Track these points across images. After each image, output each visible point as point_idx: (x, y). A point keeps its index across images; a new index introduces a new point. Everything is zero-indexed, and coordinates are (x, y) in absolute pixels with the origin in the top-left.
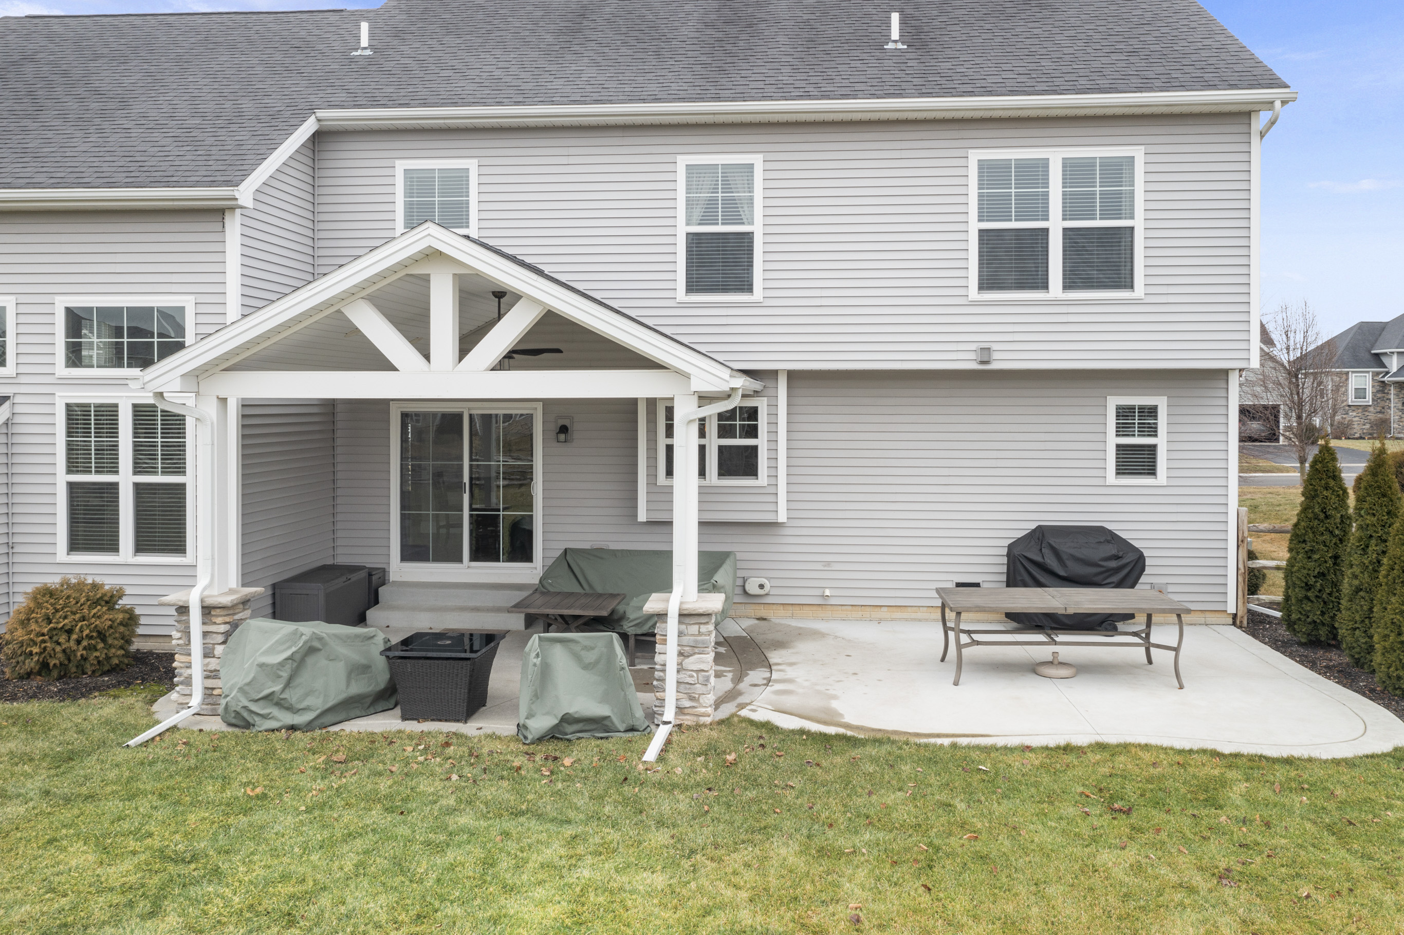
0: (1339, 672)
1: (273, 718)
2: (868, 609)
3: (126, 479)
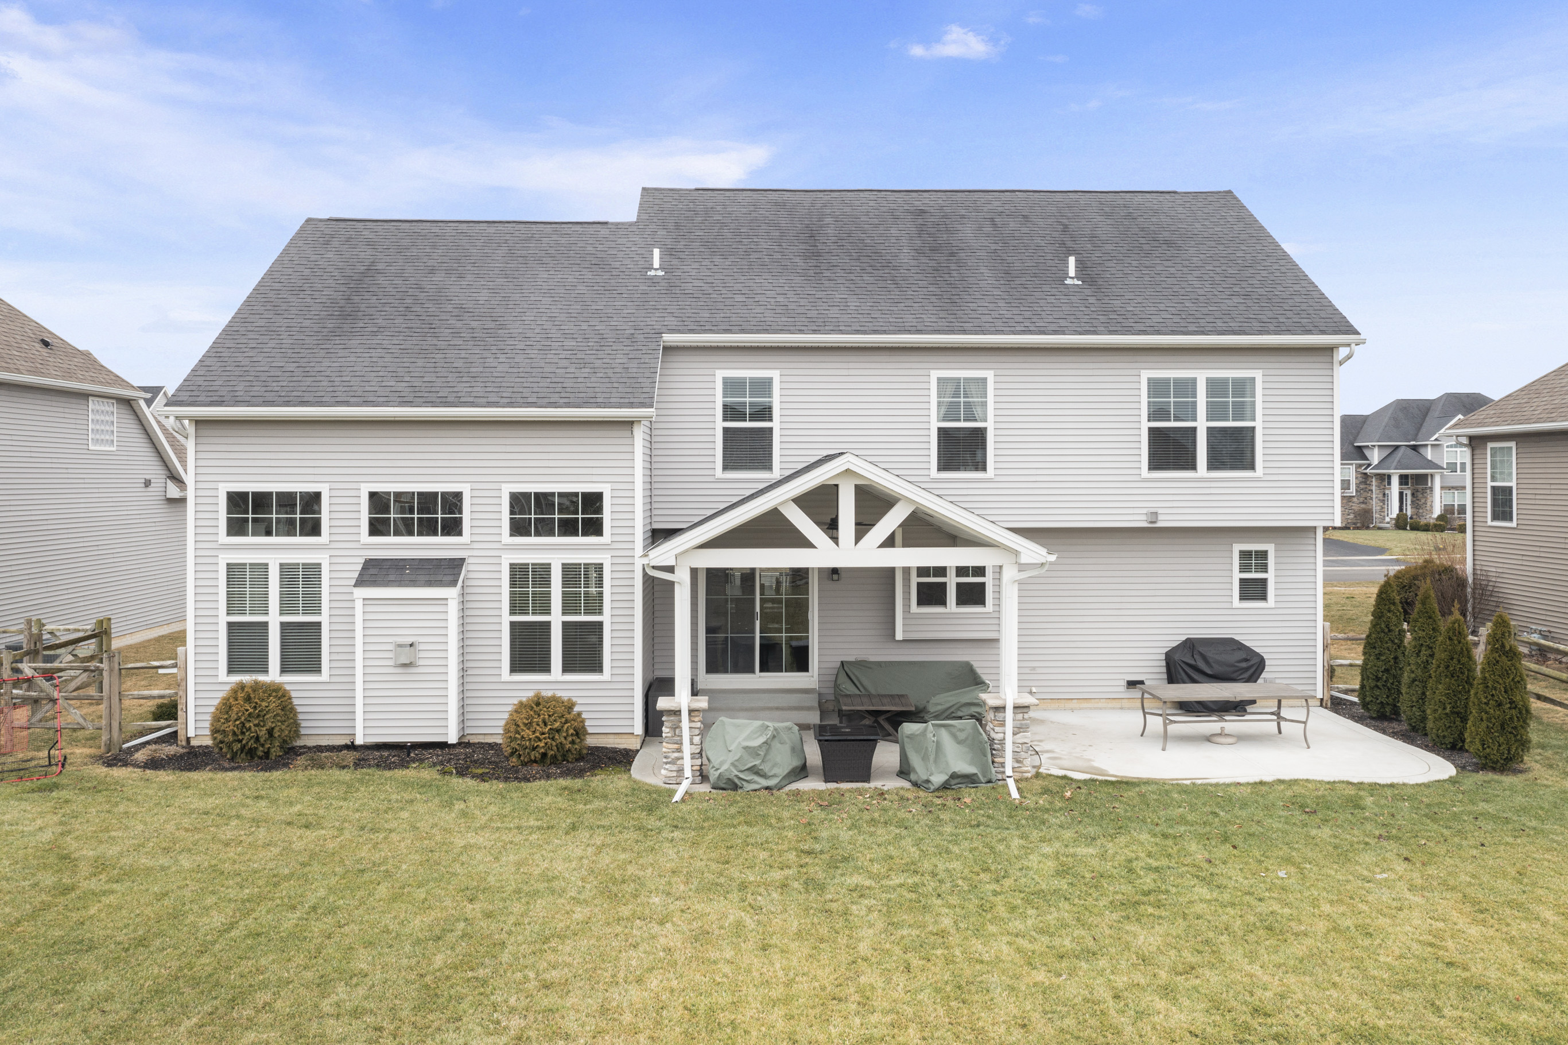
0: (1402, 735)
1: (755, 782)
2: (1063, 701)
3: (556, 619)
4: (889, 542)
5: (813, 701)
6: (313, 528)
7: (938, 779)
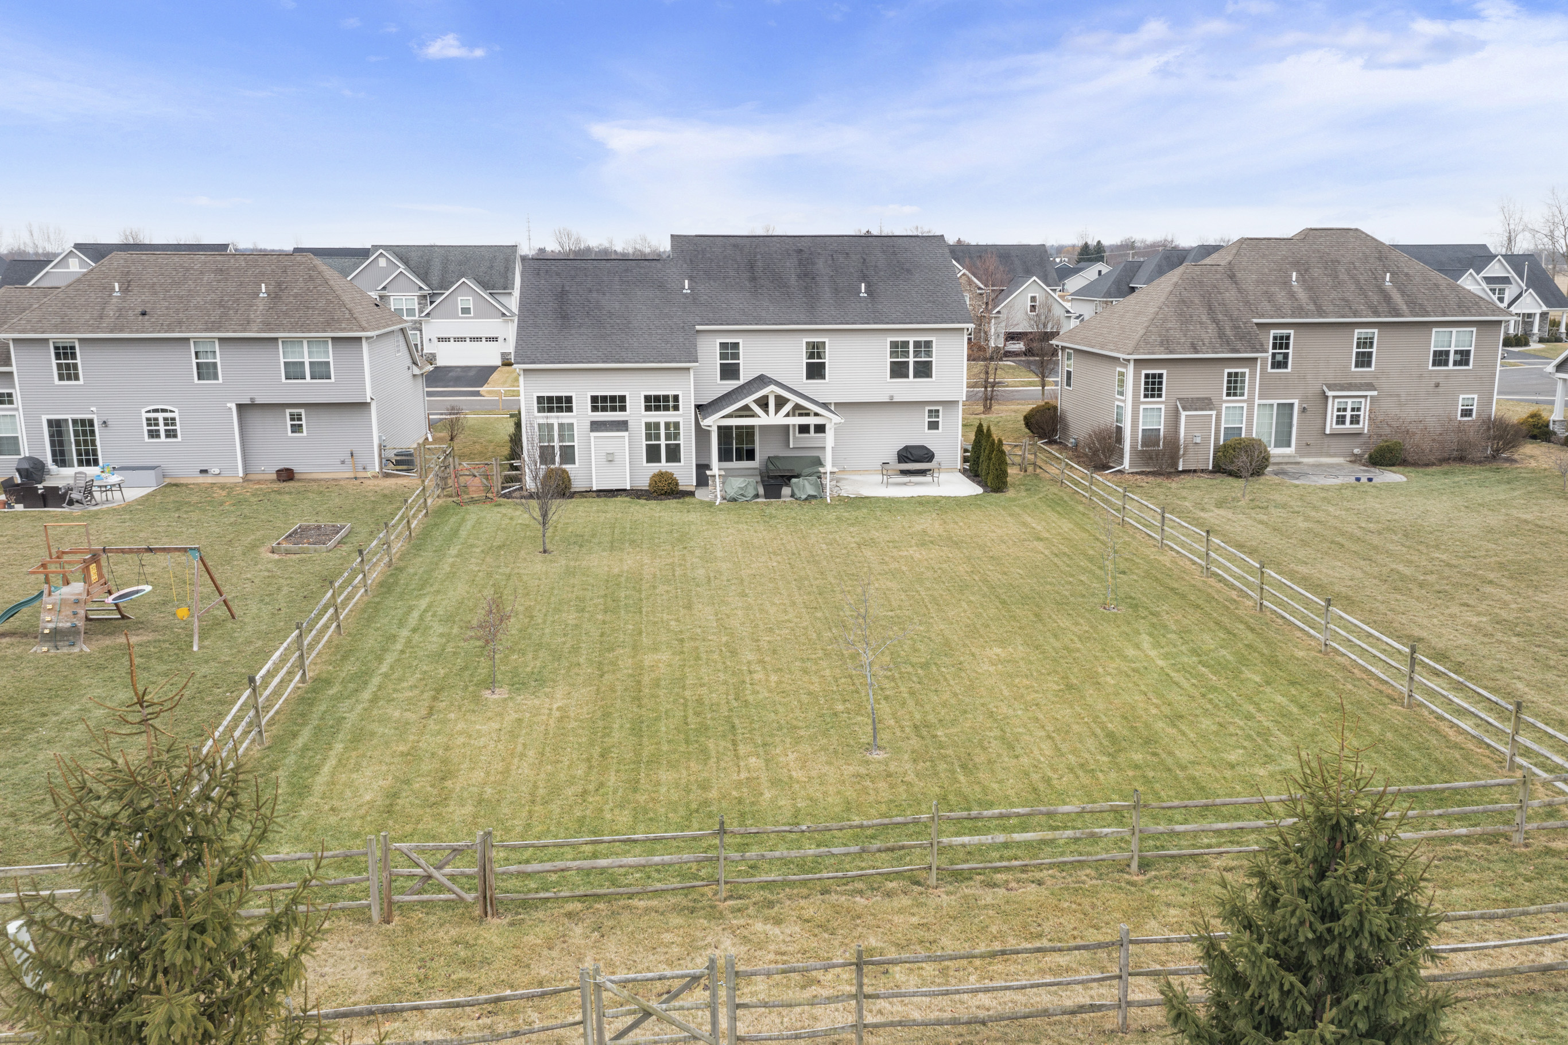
1: (742, 499)
2: (851, 471)
3: (663, 442)
4: (787, 415)
5: (757, 472)
6: (570, 409)
7: (804, 497)
